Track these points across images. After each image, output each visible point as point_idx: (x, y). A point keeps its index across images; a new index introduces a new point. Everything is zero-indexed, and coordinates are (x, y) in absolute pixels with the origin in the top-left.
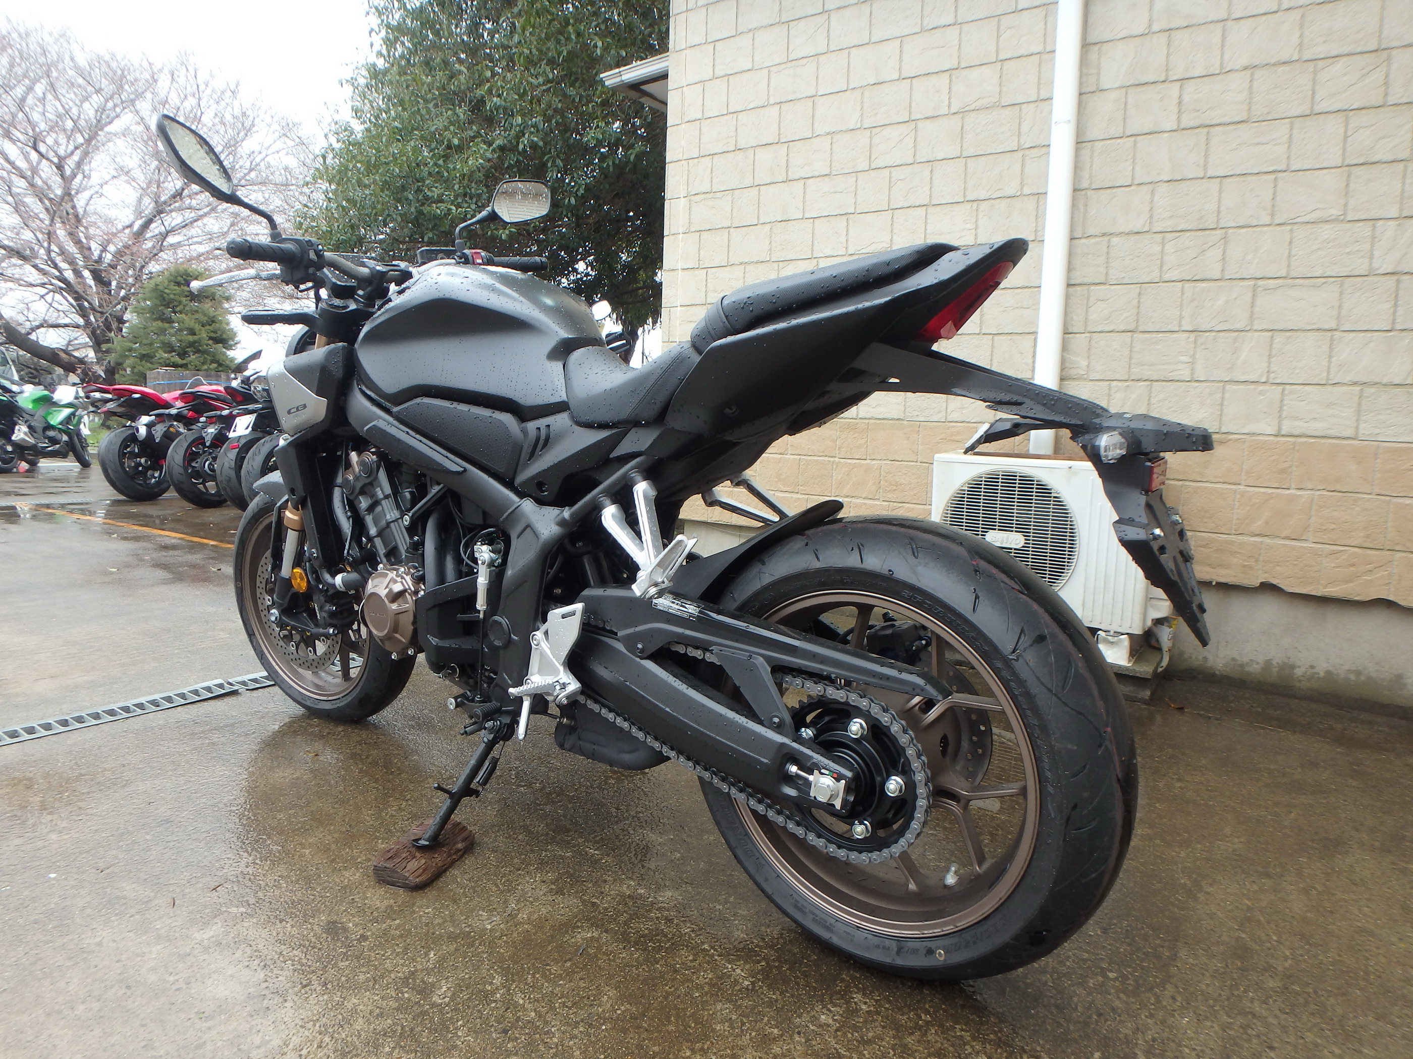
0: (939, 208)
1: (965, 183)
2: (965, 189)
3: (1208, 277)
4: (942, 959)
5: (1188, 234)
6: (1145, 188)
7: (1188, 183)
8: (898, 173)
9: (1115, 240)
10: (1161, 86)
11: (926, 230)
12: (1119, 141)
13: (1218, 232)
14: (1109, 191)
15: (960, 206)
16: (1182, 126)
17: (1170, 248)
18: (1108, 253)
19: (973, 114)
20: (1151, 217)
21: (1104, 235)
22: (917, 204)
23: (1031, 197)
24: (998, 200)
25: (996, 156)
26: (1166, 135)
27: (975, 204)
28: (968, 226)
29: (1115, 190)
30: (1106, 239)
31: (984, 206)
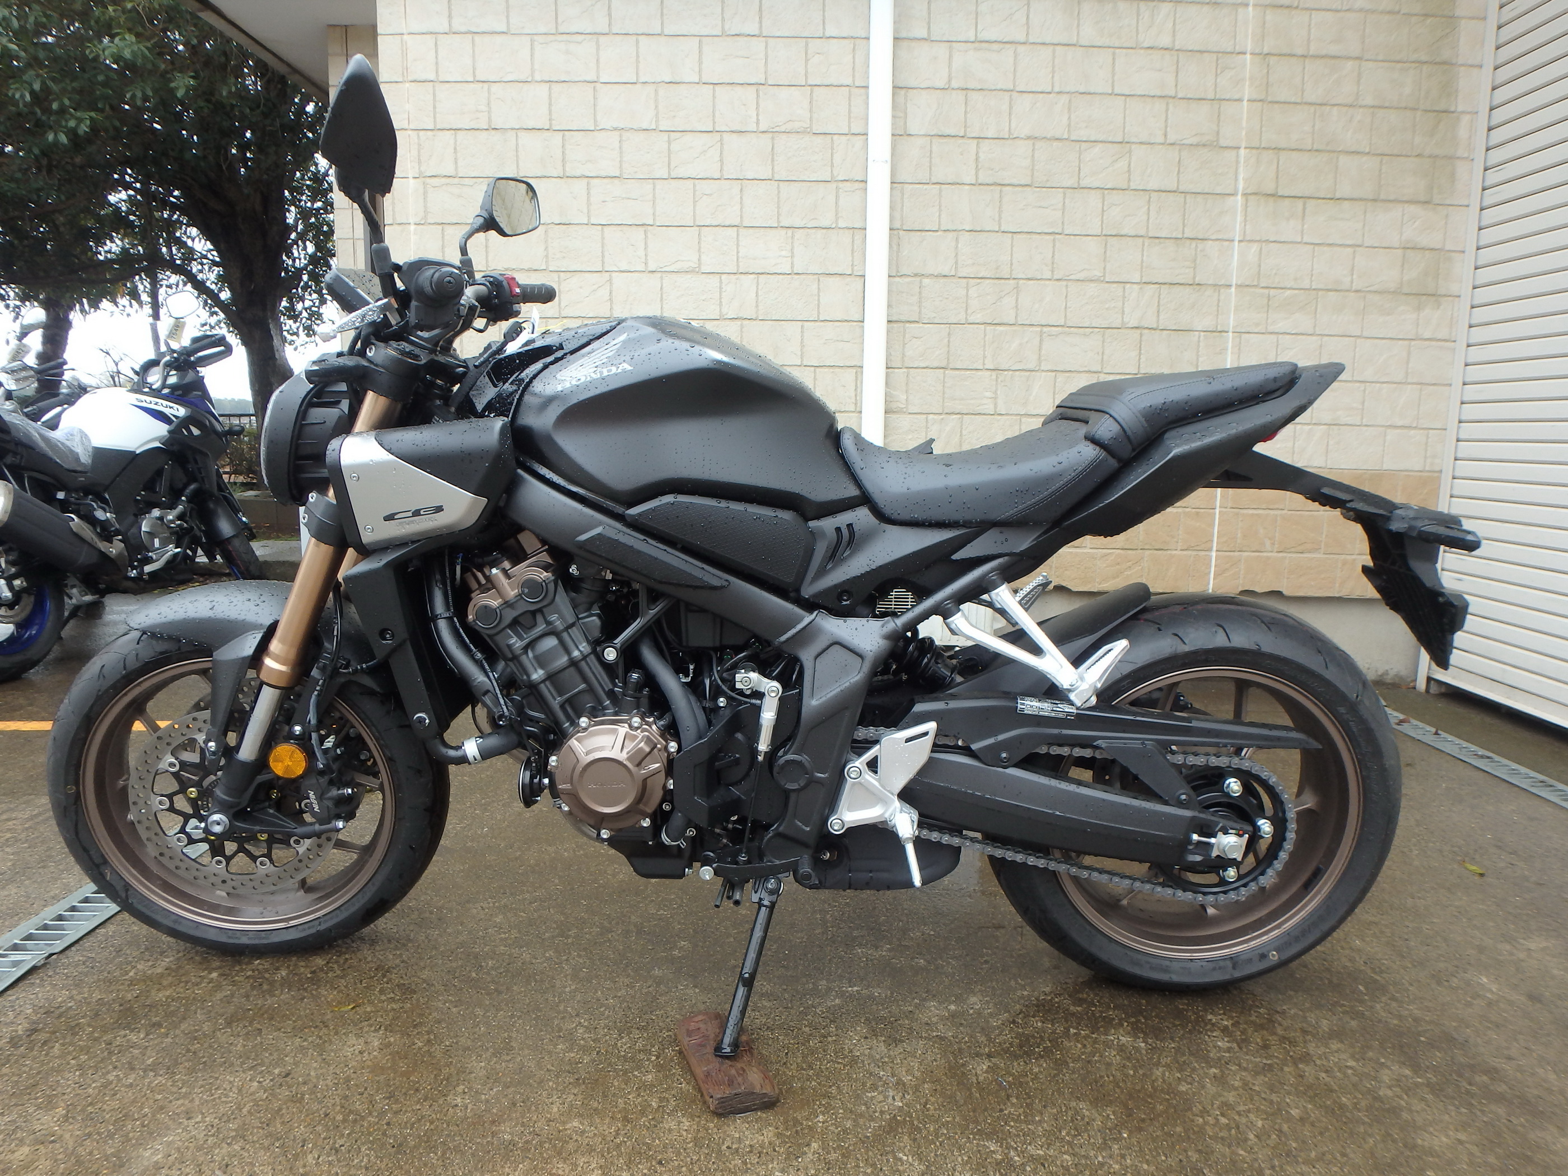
0: (751, 230)
1: (778, 207)
2: (779, 214)
3: (1005, 321)
4: (1276, 958)
5: (988, 281)
6: (950, 235)
7: (986, 234)
8: (704, 186)
9: (926, 281)
10: (961, 141)
11: (738, 252)
12: (926, 186)
13: (1012, 282)
14: (919, 233)
15: (774, 231)
16: (980, 181)
17: (973, 292)
18: (920, 293)
19: (784, 136)
20: (956, 263)
21: (916, 275)
22: (727, 224)
23: (847, 231)
24: (814, 231)
25: (809, 184)
26: (967, 187)
27: (790, 231)
28: (784, 253)
29: (923, 234)
30: (918, 279)
31: (799, 234)
